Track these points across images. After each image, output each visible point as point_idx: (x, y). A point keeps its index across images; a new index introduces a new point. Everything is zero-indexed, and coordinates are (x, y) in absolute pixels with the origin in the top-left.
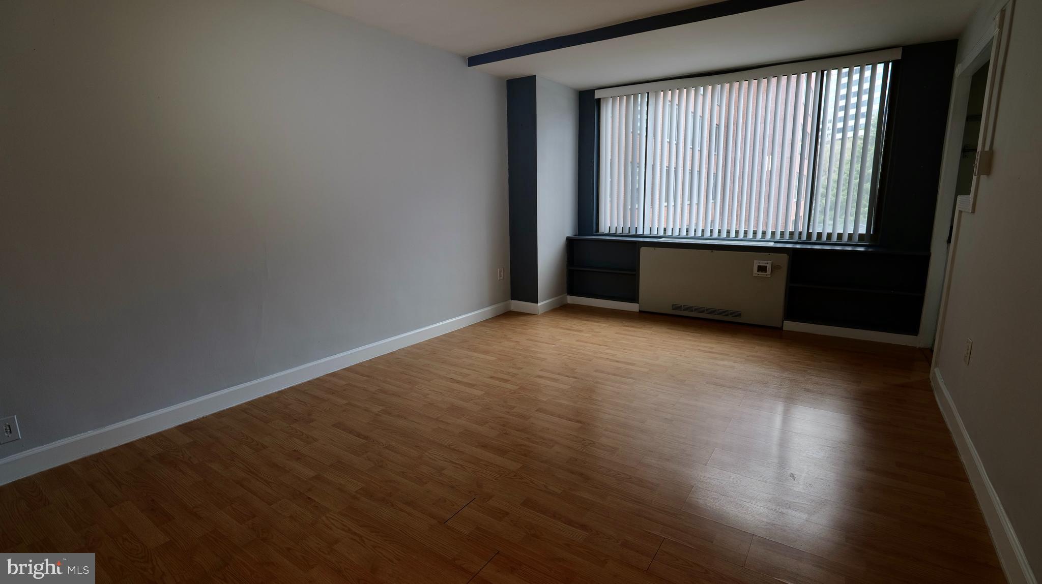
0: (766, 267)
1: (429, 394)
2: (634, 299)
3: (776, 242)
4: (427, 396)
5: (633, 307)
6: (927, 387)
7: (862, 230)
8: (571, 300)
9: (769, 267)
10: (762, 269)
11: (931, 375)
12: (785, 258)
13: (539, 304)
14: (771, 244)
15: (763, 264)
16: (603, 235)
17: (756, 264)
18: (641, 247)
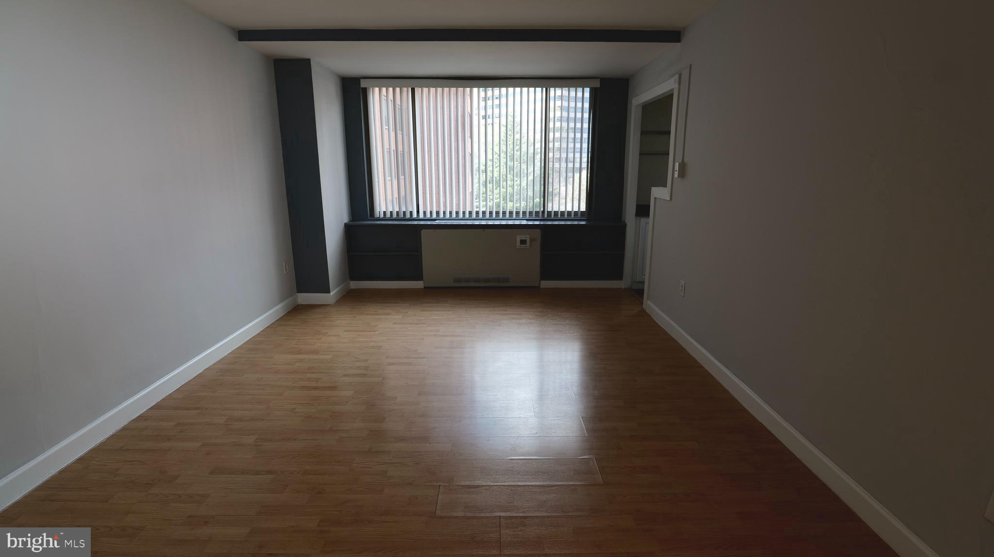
0: (526, 240)
1: (295, 409)
2: (418, 275)
3: (527, 220)
4: (296, 411)
5: (419, 285)
6: (644, 314)
7: (583, 208)
8: (354, 285)
9: (528, 241)
10: (523, 242)
11: (644, 306)
12: (538, 232)
13: (332, 293)
14: (524, 222)
15: (523, 237)
16: (379, 219)
17: (519, 238)
18: (422, 230)
